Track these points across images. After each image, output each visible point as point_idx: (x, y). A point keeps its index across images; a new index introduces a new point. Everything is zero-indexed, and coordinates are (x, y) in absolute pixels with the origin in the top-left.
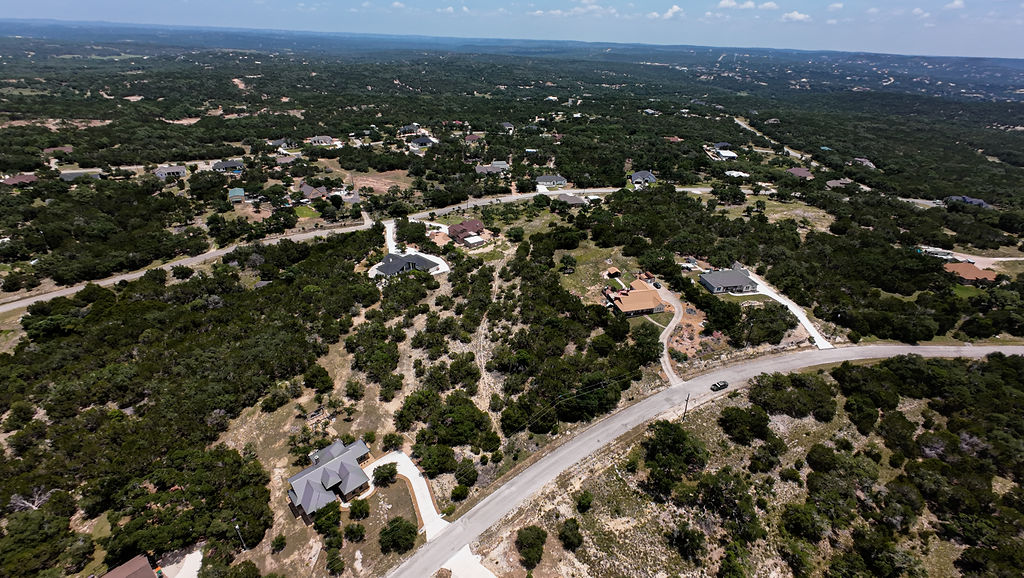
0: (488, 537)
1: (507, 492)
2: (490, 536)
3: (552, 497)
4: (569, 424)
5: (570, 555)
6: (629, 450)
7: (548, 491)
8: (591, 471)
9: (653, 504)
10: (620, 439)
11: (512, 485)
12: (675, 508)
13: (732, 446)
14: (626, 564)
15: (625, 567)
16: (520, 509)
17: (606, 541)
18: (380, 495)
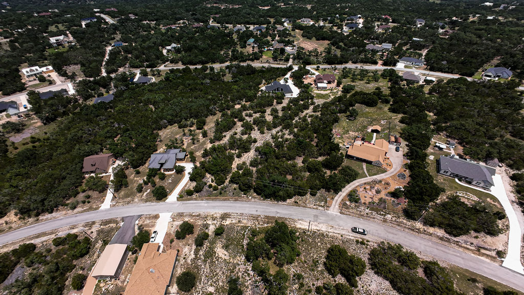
0: (181, 215)
1: (203, 204)
2: (181, 216)
3: (214, 219)
4: (255, 194)
5: (194, 247)
6: (266, 225)
7: (215, 216)
8: (239, 221)
9: (244, 258)
10: (267, 217)
11: (207, 203)
12: (250, 269)
13: (321, 267)
14: (205, 270)
15: (204, 271)
16: (200, 214)
17: (210, 254)
18: (173, 176)
